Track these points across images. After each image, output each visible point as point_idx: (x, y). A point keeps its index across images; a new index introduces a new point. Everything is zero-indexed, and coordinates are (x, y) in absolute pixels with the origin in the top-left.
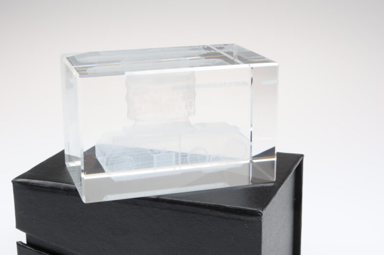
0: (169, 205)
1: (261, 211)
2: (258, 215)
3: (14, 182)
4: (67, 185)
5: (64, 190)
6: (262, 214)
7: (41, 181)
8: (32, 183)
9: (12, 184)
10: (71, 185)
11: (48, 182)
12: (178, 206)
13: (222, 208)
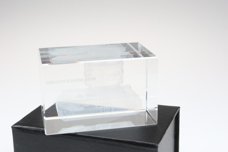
0: (104, 141)
1: (157, 145)
2: (156, 147)
3: (13, 127)
6: (158, 147)
7: (29, 127)
8: (24, 128)
10: (42, 129)
12: (108, 142)
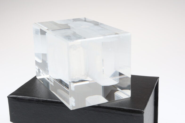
4: (38, 98)
5: (36, 101)
9: (7, 98)
11: (27, 97)
13: (122, 109)
